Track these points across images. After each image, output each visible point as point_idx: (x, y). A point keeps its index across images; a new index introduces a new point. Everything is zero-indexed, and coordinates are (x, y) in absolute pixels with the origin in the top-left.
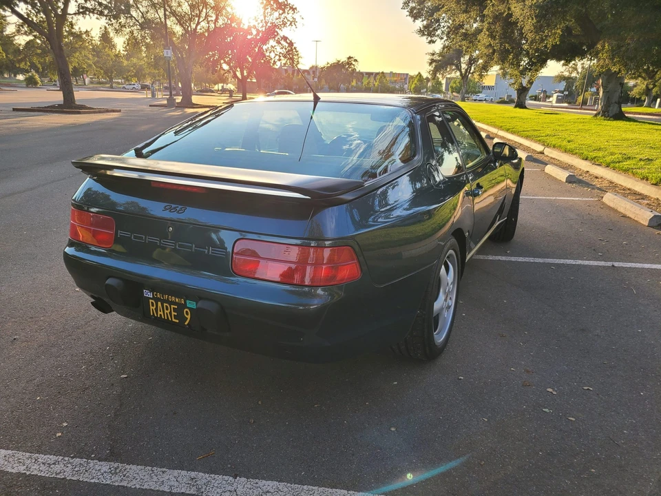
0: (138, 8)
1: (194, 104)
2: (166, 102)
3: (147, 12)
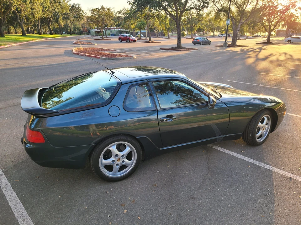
0: (220, 2)
1: (238, 45)
2: (223, 44)
3: (224, 4)
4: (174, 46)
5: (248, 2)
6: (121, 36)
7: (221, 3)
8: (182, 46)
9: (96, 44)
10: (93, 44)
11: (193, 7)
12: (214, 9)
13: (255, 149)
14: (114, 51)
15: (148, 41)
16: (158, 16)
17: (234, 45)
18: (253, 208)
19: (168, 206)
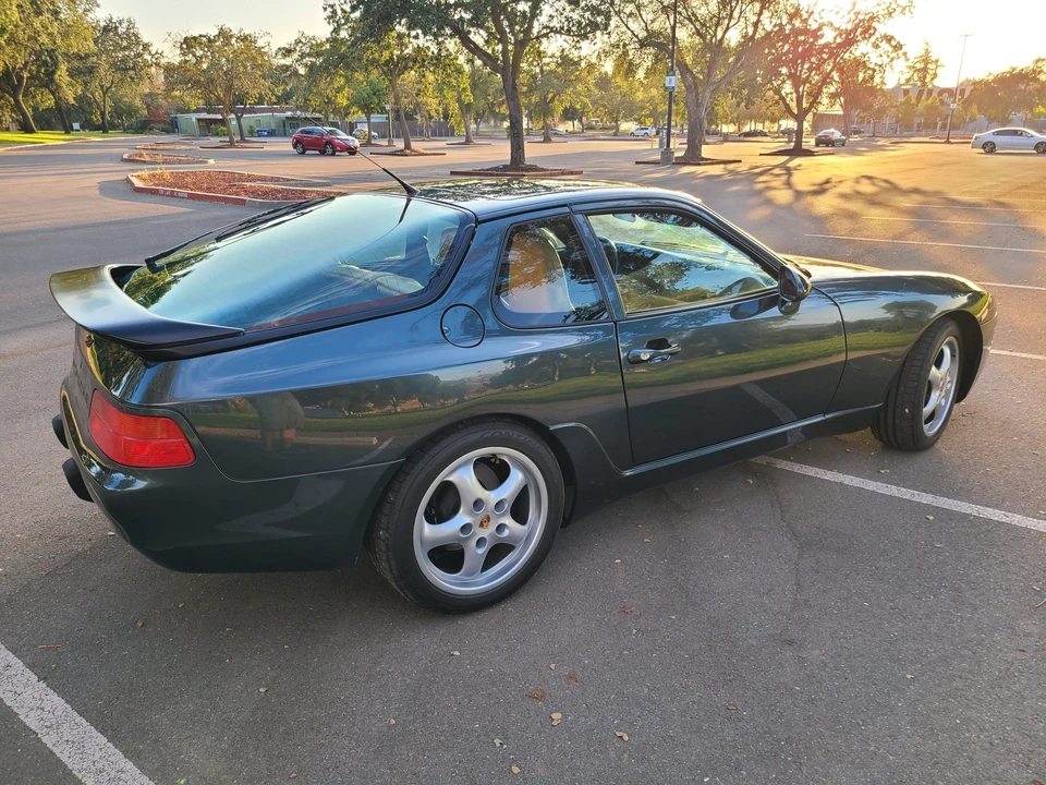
0: (641, 15)
1: (706, 159)
2: (659, 157)
3: (652, 22)
4: (500, 165)
5: (731, 17)
6: (302, 132)
7: (644, 17)
8: (527, 162)
9: (212, 162)
10: (202, 162)
11: (558, 26)
12: (624, 37)
13: (921, 460)
14: (288, 180)
15: (401, 151)
16: (437, 59)
17: (693, 157)
18: (1018, 653)
19: (714, 681)
